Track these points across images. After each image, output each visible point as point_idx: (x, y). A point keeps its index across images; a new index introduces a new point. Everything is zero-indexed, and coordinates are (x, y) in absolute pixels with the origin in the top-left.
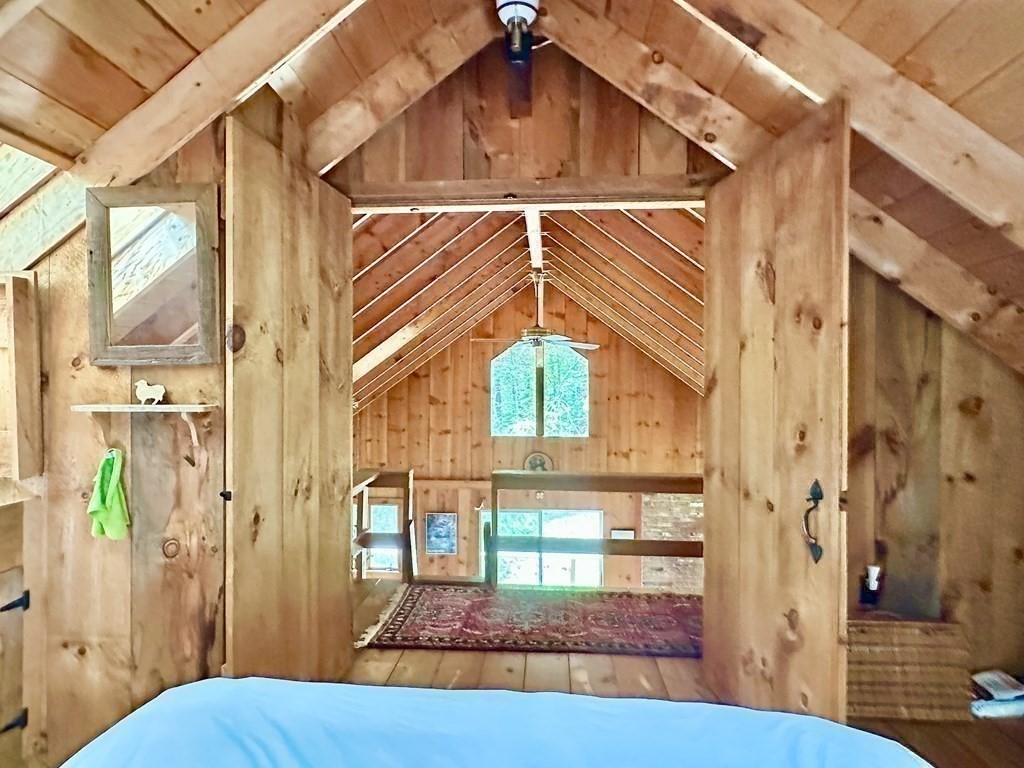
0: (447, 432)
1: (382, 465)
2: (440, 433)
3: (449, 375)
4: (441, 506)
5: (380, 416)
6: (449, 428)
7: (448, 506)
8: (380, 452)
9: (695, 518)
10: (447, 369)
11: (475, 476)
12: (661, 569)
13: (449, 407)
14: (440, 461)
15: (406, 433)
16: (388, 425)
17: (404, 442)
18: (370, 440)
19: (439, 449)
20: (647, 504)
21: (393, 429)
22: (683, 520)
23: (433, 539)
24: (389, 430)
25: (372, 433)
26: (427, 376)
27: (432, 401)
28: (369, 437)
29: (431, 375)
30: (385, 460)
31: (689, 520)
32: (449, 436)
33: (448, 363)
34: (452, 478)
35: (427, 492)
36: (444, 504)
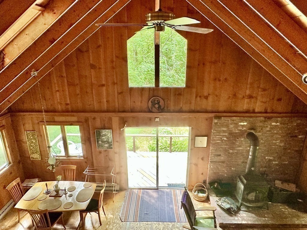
0: (103, 85)
1: (67, 104)
2: (99, 86)
3: (102, 50)
4: (103, 125)
5: (62, 76)
6: (104, 83)
7: (106, 125)
8: (65, 98)
9: (240, 130)
10: (99, 46)
11: (121, 109)
12: (220, 155)
13: (103, 70)
14: (100, 102)
15: (79, 87)
16: (68, 81)
17: (78, 92)
18: (58, 91)
19: (99, 95)
20: (216, 123)
21: (71, 84)
22: (234, 131)
23: (100, 142)
24: (69, 85)
25: (59, 87)
26: (87, 51)
27: (93, 66)
28: (57, 89)
29: (90, 51)
30: (68, 102)
31: (237, 131)
32: (104, 88)
33: (100, 42)
34: (108, 111)
35: (94, 119)
36: (104, 125)
